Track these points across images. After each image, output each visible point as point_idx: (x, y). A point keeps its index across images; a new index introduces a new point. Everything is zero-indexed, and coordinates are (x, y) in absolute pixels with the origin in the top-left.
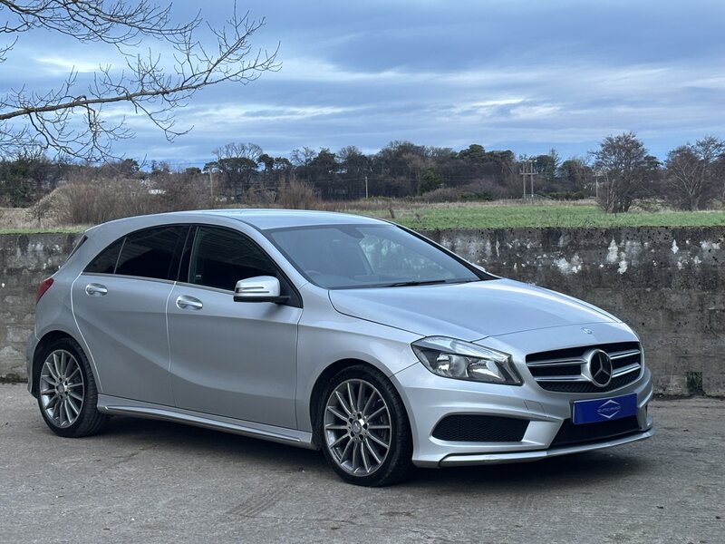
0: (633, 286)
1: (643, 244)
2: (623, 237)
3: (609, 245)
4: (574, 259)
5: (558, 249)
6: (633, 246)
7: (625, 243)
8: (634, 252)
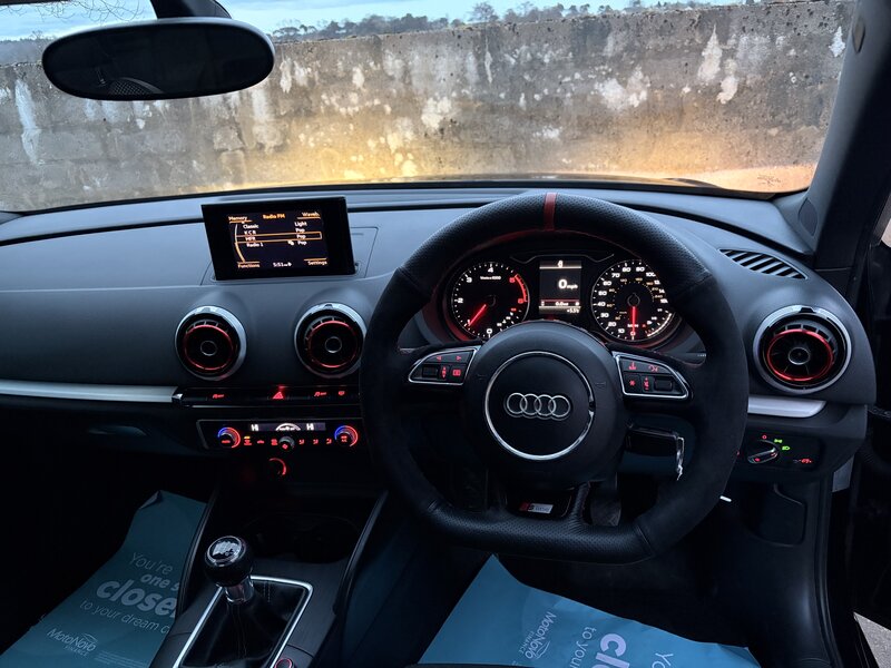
0: (744, 126)
1: (773, 39)
2: (734, 27)
3: (705, 45)
4: (632, 80)
5: (604, 60)
6: (752, 46)
7: (737, 39)
8: (755, 57)
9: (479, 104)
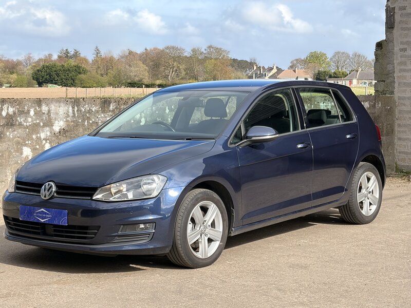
9: (73, 123)
